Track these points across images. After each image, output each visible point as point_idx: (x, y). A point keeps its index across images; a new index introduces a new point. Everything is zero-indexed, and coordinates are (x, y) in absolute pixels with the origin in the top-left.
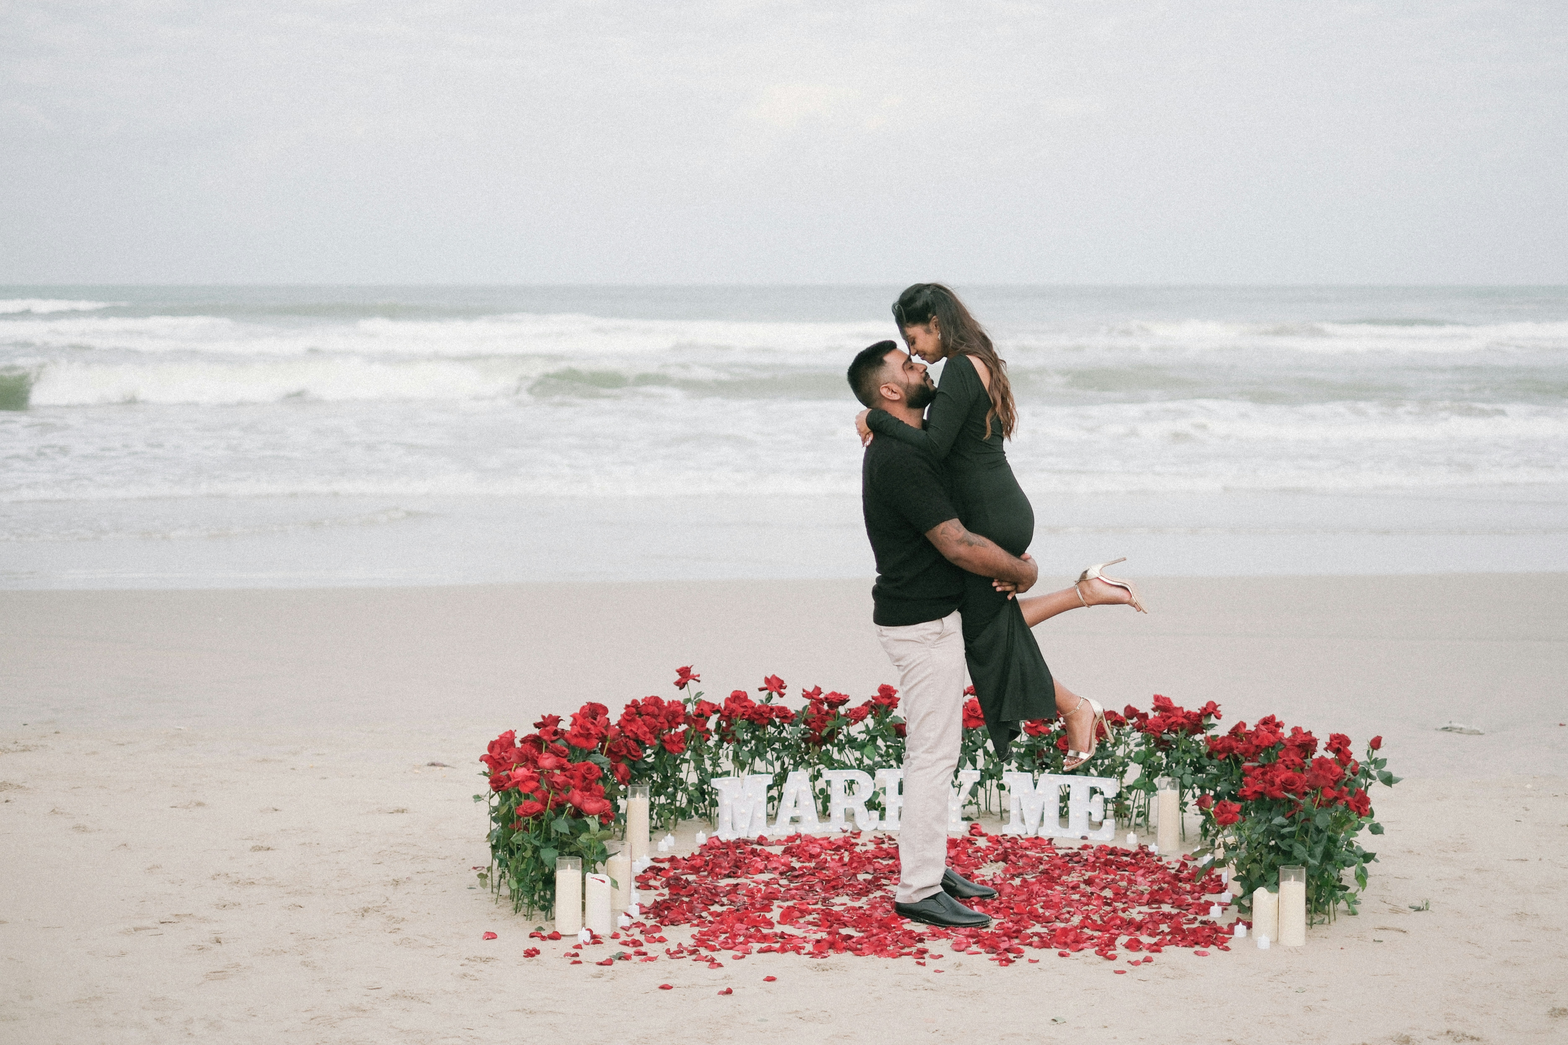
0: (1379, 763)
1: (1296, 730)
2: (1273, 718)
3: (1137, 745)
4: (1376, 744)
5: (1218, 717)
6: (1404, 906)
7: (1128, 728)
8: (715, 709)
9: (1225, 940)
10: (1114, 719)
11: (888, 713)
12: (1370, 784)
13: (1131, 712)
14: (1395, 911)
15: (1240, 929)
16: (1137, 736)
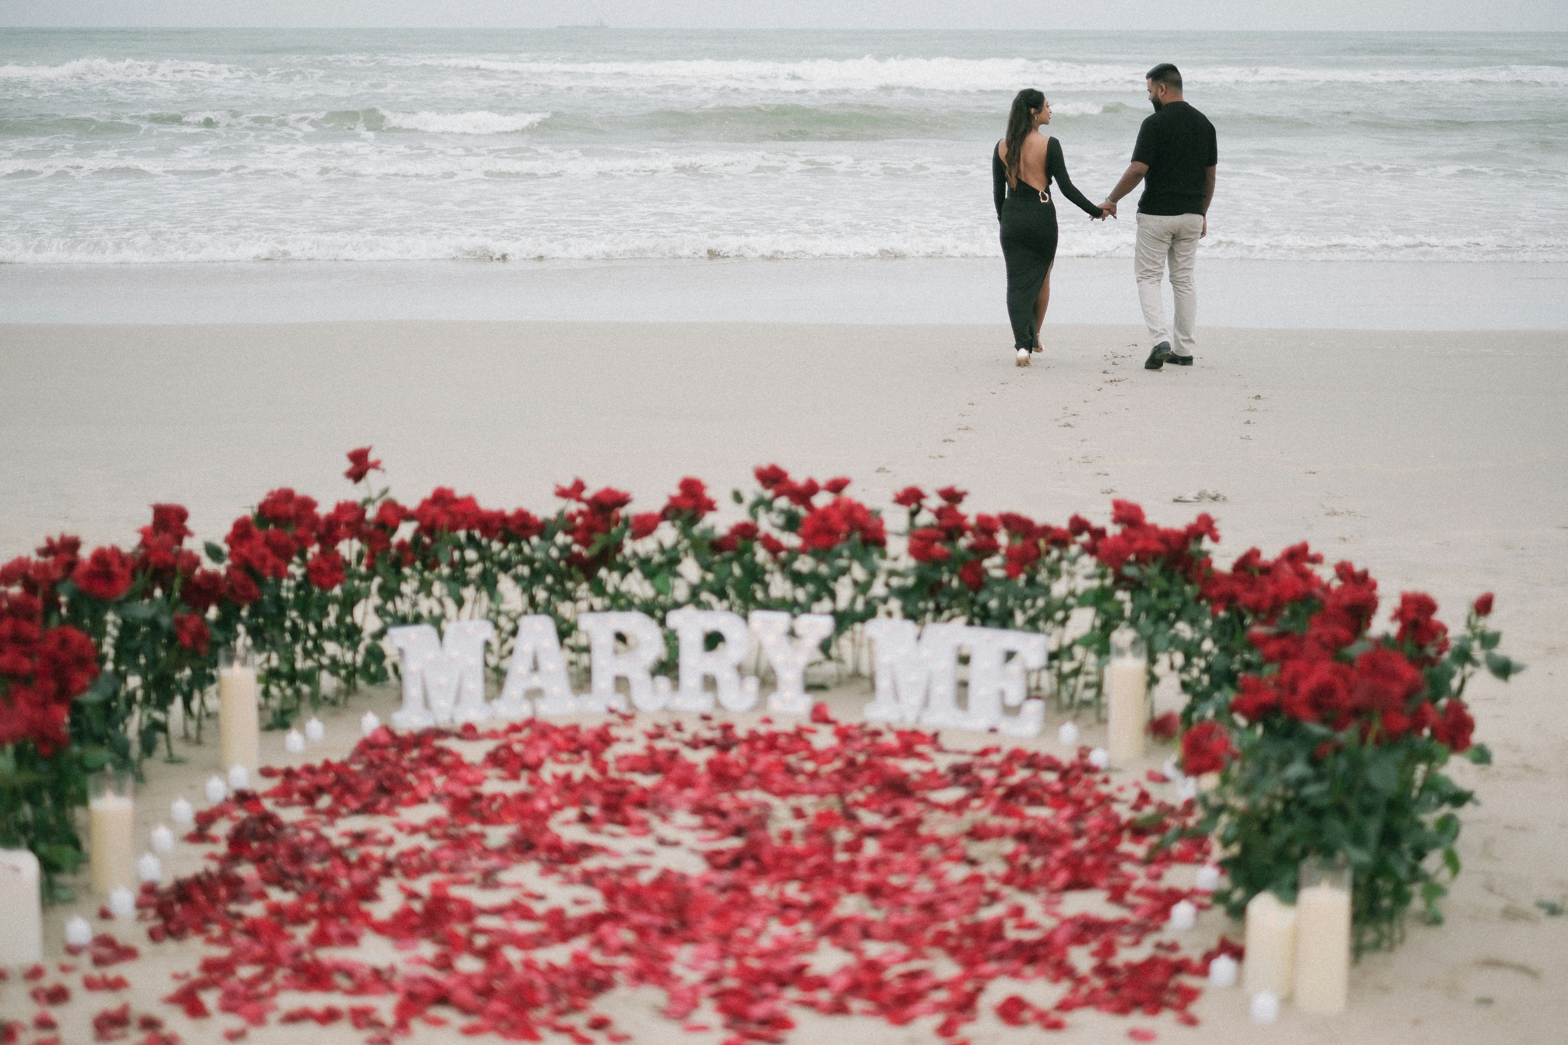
0: (1490, 640)
1: (1344, 570)
2: (1304, 548)
3: (1089, 577)
4: (1484, 606)
5: (1215, 539)
6: (1526, 903)
7: (1074, 549)
8: (406, 515)
9: (1190, 995)
10: (1049, 536)
11: (694, 519)
12: (1471, 674)
13: (1079, 525)
14: (1511, 914)
15: (1223, 966)
16: (1088, 563)
